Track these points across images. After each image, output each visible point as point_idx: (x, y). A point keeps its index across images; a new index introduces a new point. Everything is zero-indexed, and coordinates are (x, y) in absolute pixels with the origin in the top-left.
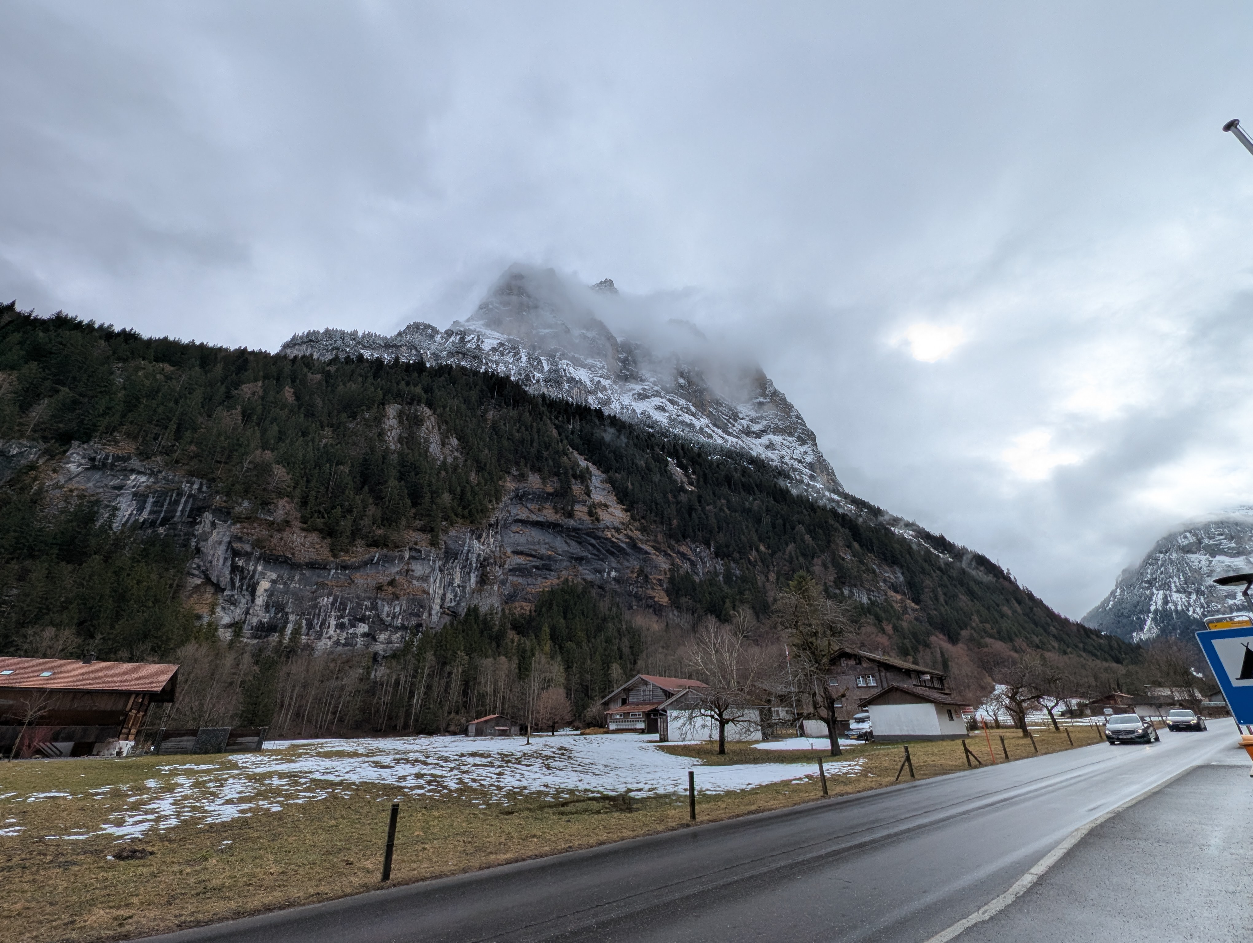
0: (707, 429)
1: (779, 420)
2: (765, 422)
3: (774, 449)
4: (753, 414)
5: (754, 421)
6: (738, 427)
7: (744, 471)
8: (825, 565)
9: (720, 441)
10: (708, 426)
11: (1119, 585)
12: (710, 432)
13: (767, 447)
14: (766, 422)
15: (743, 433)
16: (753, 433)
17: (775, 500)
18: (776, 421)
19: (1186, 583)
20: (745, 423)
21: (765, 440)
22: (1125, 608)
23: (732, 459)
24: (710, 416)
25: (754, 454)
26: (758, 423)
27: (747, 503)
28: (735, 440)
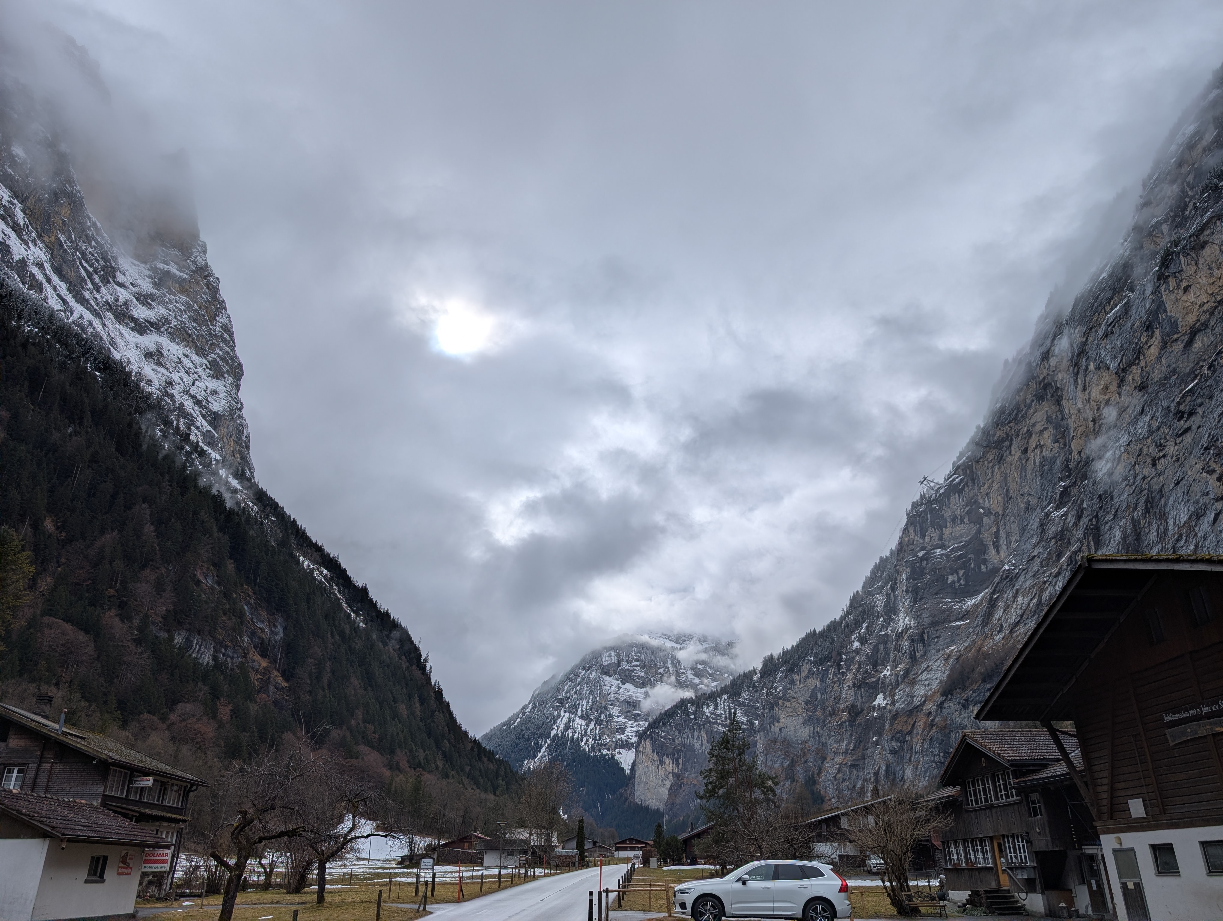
0: (35, 270)
1: (192, 319)
2: (163, 311)
3: (160, 364)
4: (146, 286)
5: (144, 299)
6: (106, 294)
7: (80, 375)
8: (159, 587)
9: (54, 304)
10: (40, 265)
11: (533, 701)
12: (40, 277)
13: (148, 355)
14: (165, 312)
15: (110, 308)
16: (132, 319)
17: (117, 450)
18: (185, 317)
19: (591, 709)
20: (124, 295)
21: (150, 341)
22: (527, 729)
23: (65, 344)
24: (54, 248)
25: (116, 355)
26: (150, 307)
27: (56, 435)
28: (88, 316)
